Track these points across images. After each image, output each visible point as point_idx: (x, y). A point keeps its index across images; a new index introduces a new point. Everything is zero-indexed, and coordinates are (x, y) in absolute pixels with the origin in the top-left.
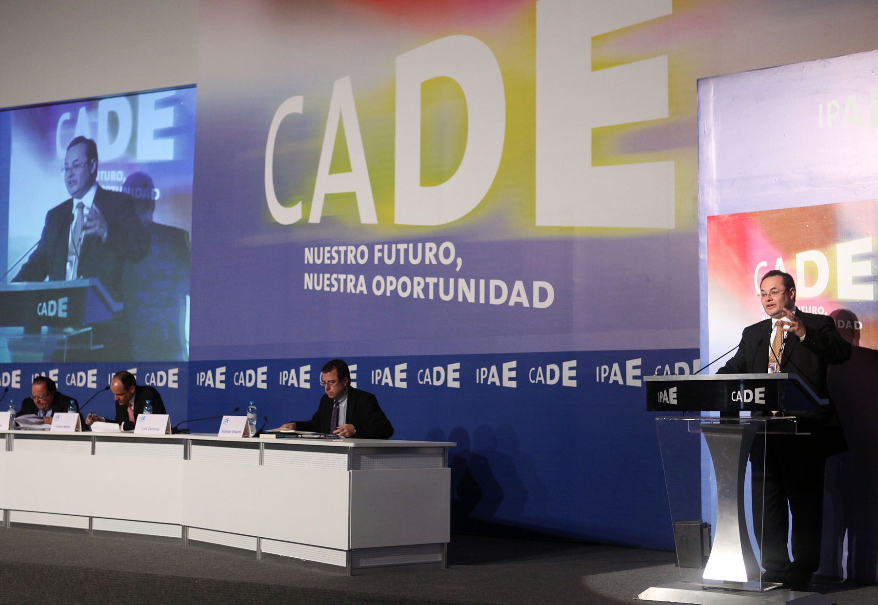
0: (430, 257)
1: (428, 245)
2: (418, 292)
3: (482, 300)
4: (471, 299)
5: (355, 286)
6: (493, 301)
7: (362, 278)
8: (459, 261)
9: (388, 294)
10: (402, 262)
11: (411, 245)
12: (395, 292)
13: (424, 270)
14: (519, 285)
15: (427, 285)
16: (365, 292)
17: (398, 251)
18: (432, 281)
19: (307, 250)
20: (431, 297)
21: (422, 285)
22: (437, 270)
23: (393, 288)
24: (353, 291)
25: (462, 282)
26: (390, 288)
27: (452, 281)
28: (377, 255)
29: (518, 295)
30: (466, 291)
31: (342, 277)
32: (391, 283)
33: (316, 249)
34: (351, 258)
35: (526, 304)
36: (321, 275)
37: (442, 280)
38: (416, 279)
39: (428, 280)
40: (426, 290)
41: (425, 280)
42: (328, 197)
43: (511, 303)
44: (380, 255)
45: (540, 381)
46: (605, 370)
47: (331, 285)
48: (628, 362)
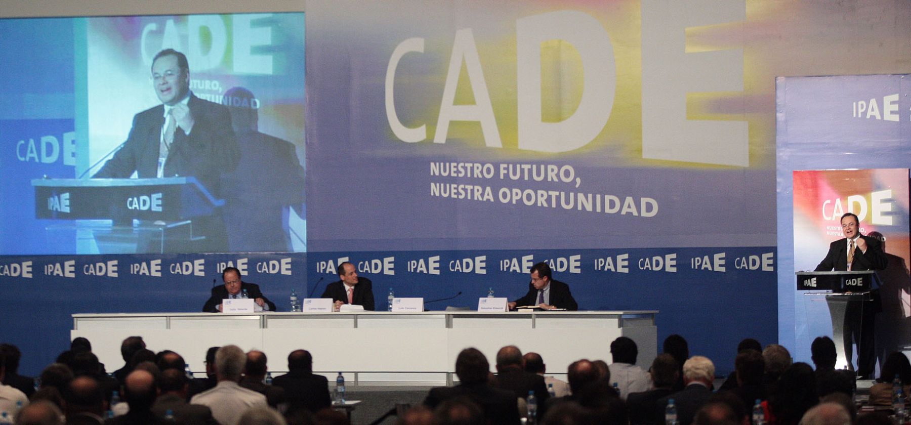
0: (552, 176)
1: (550, 167)
2: (542, 201)
3: (599, 209)
4: (589, 208)
5: (482, 195)
6: (608, 210)
7: (488, 189)
8: (578, 180)
9: (514, 202)
10: (526, 178)
11: (534, 167)
12: (520, 201)
13: (547, 185)
14: (629, 200)
15: (550, 197)
16: (492, 200)
17: (522, 171)
18: (554, 194)
19: (432, 164)
20: (554, 205)
21: (545, 197)
22: (558, 186)
23: (519, 197)
24: (480, 199)
25: (581, 196)
26: (515, 198)
27: (572, 195)
28: (503, 172)
29: (629, 206)
30: (585, 202)
31: (469, 187)
32: (517, 194)
33: (442, 164)
34: (477, 173)
35: (635, 214)
36: (448, 185)
37: (563, 194)
38: (540, 192)
39: (550, 193)
40: (549, 200)
41: (548, 193)
42: (452, 123)
43: (623, 213)
44: (506, 172)
45: (647, 268)
46: (698, 261)
47: (458, 193)
48: (715, 255)
